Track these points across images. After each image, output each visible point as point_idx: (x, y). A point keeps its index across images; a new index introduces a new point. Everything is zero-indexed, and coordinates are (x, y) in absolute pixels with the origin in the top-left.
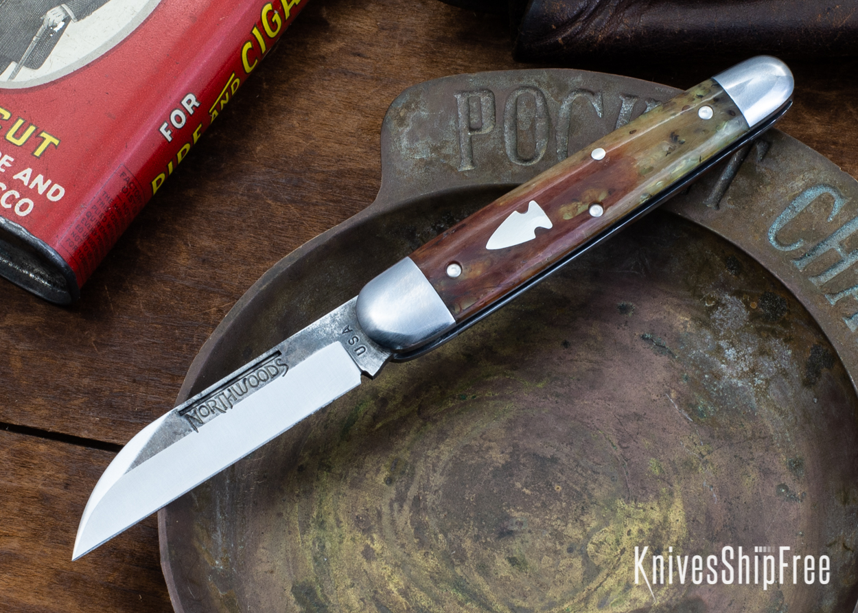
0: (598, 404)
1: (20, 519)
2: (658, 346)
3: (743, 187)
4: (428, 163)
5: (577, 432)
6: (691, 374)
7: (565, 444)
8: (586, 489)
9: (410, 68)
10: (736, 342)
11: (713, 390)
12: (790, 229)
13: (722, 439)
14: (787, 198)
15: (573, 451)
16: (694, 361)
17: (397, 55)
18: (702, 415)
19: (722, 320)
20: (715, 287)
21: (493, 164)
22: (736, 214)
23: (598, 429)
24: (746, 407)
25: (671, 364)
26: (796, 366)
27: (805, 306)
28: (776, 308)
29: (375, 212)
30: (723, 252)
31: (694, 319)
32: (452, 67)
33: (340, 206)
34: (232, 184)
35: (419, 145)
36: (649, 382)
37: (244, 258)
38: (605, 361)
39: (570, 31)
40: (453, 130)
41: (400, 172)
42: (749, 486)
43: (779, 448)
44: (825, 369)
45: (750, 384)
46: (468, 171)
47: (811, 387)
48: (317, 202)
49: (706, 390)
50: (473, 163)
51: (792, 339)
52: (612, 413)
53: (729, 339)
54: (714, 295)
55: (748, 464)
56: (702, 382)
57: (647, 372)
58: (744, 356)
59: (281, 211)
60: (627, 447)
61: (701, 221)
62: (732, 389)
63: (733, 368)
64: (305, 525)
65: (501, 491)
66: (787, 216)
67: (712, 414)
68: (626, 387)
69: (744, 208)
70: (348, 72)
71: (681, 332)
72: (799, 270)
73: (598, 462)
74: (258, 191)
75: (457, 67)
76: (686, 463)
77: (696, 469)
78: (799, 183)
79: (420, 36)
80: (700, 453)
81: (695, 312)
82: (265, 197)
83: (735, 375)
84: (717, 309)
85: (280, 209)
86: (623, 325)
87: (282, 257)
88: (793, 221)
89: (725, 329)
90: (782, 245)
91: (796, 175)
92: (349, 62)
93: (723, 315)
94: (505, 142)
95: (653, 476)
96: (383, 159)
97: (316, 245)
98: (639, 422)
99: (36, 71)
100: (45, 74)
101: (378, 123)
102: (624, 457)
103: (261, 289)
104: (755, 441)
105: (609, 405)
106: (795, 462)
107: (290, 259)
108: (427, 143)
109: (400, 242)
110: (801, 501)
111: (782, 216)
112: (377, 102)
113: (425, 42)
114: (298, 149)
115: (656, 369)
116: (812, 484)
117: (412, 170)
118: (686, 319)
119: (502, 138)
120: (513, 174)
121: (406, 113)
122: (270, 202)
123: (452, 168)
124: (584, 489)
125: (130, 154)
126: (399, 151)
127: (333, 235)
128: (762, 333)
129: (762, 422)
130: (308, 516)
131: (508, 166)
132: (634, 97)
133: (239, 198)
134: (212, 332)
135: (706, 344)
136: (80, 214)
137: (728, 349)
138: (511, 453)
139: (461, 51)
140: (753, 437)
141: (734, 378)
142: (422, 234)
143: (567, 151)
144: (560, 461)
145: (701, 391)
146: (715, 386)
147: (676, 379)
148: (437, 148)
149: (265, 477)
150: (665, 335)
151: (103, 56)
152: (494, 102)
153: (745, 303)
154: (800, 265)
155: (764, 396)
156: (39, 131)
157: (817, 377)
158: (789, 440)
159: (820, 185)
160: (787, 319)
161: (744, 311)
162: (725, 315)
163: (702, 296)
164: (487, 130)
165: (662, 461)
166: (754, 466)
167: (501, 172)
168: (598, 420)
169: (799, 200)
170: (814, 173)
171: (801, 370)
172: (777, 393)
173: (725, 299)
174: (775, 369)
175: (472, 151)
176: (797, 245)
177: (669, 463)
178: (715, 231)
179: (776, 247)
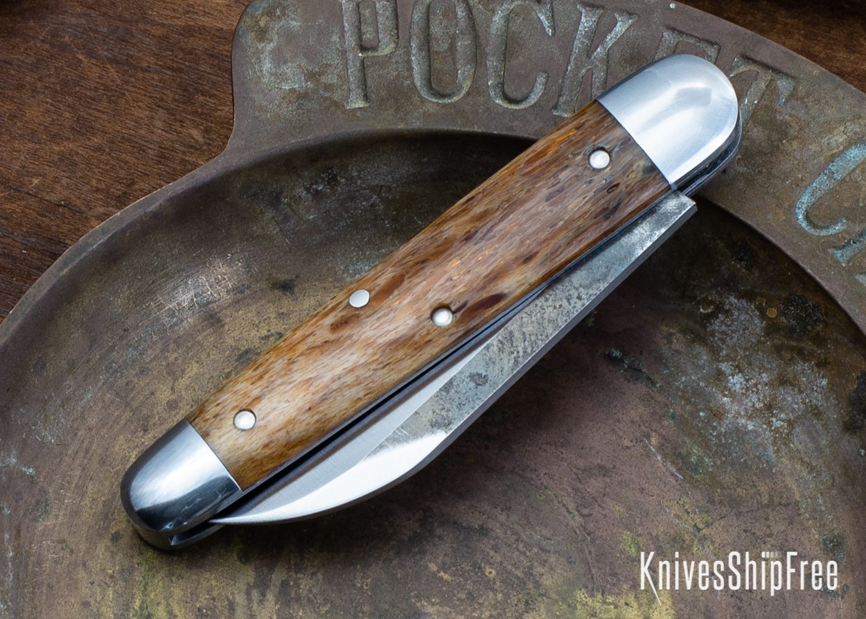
0: (545, 451)
2: (631, 368)
3: (758, 142)
4: (303, 96)
5: (516, 491)
6: (679, 411)
7: (499, 509)
8: (531, 574)
11: (711, 434)
12: (827, 203)
13: (725, 506)
14: (822, 158)
15: (511, 519)
16: (683, 391)
18: (696, 471)
19: (723, 333)
20: (715, 285)
21: (396, 100)
22: (749, 181)
23: (546, 488)
24: (759, 460)
25: (650, 394)
26: (834, 402)
28: (806, 317)
30: (730, 235)
31: (684, 331)
35: (288, 69)
36: (619, 421)
40: (338, 49)
41: (261, 108)
43: (808, 520)
45: (765, 426)
46: (359, 108)
47: (856, 432)
49: (700, 433)
50: (366, 97)
51: (829, 363)
52: (566, 464)
53: (734, 360)
54: (713, 296)
55: (765, 543)
56: (695, 422)
57: (615, 406)
58: (756, 385)
60: (590, 515)
62: (740, 433)
63: (740, 403)
66: (821, 184)
67: (710, 470)
68: (586, 427)
69: (760, 172)
71: (665, 350)
72: (840, 263)
73: (548, 535)
76: (674, 540)
77: (689, 548)
78: (839, 138)
80: (695, 525)
81: (684, 321)
83: (742, 413)
84: (717, 317)
88: (832, 192)
89: (728, 346)
90: (815, 226)
91: (834, 126)
93: (726, 325)
94: (412, 69)
95: (628, 557)
96: (234, 87)
98: (608, 480)
102: (585, 529)
103: (61, 274)
104: (773, 510)
105: (562, 453)
106: (831, 541)
107: (104, 232)
108: (299, 66)
109: (259, 210)
110: (842, 598)
111: (814, 184)
115: (629, 402)
116: (857, 573)
117: (279, 106)
118: (671, 331)
119: (409, 62)
120: (427, 116)
121: (268, 23)
123: (336, 105)
126: (259, 77)
128: (783, 353)
129: (783, 482)
130: (127, 606)
131: (418, 103)
132: (602, 7)
135: (700, 367)
137: (733, 376)
140: (771, 504)
141: (742, 417)
142: (291, 199)
143: (503, 84)
144: (492, 533)
145: (693, 435)
146: (714, 428)
147: (658, 417)
148: (314, 75)
149: (62, 549)
150: (641, 353)
152: (395, 10)
153: (758, 310)
154: (842, 256)
155: (785, 444)
158: (823, 508)
160: (822, 334)
161: (757, 321)
162: (729, 326)
163: (695, 298)
164: (386, 49)
165: (640, 535)
166: (772, 546)
167: (409, 112)
168: (545, 474)
169: (839, 163)
170: (860, 124)
171: (842, 408)
172: (805, 441)
173: (730, 302)
174: (802, 406)
175: (365, 81)
176: (838, 227)
177: (651, 539)
178: (720, 205)
179: (807, 229)
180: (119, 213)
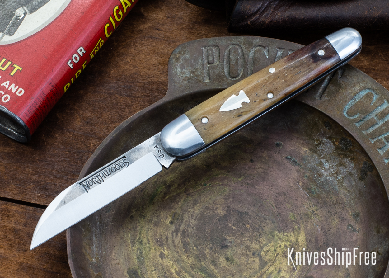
0: (266, 188)
1: (4, 240)
2: (294, 161)
3: (332, 90)
4: (189, 79)
5: (257, 201)
6: (308, 174)
7: (251, 206)
8: (261, 226)
9: (181, 35)
10: (329, 160)
11: (318, 182)
12: (353, 109)
13: (322, 204)
14: (352, 94)
15: (255, 209)
16: (310, 168)
17: (175, 29)
18: (313, 193)
19: (322, 150)
20: (319, 135)
21: (219, 79)
22: (329, 102)
23: (266, 199)
24: (333, 189)
25: (299, 170)
26: (356, 171)
27: (360, 143)
28: (347, 145)
29: (165, 101)
30: (323, 119)
31: (310, 150)
32: (200, 35)
33: (149, 98)
34: (100, 88)
35: (185, 70)
36: (289, 178)
37: (106, 121)
38: (269, 169)
39: (253, 19)
40: (201, 64)
41: (177, 83)
42: (335, 225)
43: (348, 208)
44: (369, 172)
45: (335, 179)
46: (207, 82)
47: (363, 180)
48: (139, 96)
49: (315, 181)
50: (210, 79)
51: (354, 159)
52: (272, 192)
53: (326, 158)
54: (319, 138)
55: (334, 215)
56: (313, 178)
57: (288, 174)
58: (332, 166)
59: (122, 100)
60: (279, 208)
61: (313, 105)
62: (327, 181)
63: (328, 172)
64: (133, 243)
65: (222, 227)
66: (352, 103)
67: (318, 193)
68: (279, 180)
69: (332, 99)
70: (153, 37)
71: (304, 155)
72: (357, 127)
73: (266, 214)
74: (112, 91)
75: (203, 35)
76: (306, 215)
77: (311, 217)
78: (357, 88)
79: (185, 21)
80: (313, 210)
81: (310, 146)
82: (115, 94)
83: (328, 175)
84: (320, 145)
85: (122, 99)
86: (278, 152)
87: (123, 121)
88: (355, 105)
89: (324, 154)
90: (350, 116)
91: (356, 84)
92: (153, 33)
94: (224, 69)
95: (291, 221)
96: (169, 77)
97: (138, 116)
98: (285, 197)
99: (11, 37)
100: (15, 38)
101: (166, 60)
102: (278, 212)
103: (113, 136)
104: (337, 205)
105: (271, 188)
106: (355, 215)
107: (127, 122)
108: (189, 69)
109: (176, 115)
110: (358, 232)
111: (350, 103)
112: (166, 51)
113: (188, 24)
114: (130, 72)
115: (293, 172)
116: (363, 224)
117: (182, 82)
118: (306, 149)
119: (223, 67)
121: (179, 56)
122: (117, 96)
123: (200, 81)
124: (260, 226)
125: (54, 75)
126: (176, 73)
127: (146, 111)
128: (341, 156)
129: (341, 196)
130: (135, 238)
131: (225, 80)
132: (283, 49)
133: (104, 94)
134: (91, 155)
135: (315, 161)
136: (31, 101)
137: (325, 163)
138: (227, 210)
139: (204, 28)
140: (337, 203)
144: (249, 214)
145: (313, 182)
146: (319, 180)
147: (302, 176)
148: (193, 72)
149: (115, 221)
150: (297, 157)
151: (42, 30)
152: (219, 51)
153: (333, 142)
154: (358, 125)
155: (341, 184)
156: (13, 64)
157: (365, 176)
158: (353, 204)
159: (367, 89)
160: (352, 149)
161: (332, 146)
162: (324, 148)
163: (313, 139)
164: (216, 64)
165: (295, 214)
166: (337, 216)
167: (222, 83)
168: (266, 195)
169: (358, 96)
170: (364, 83)
171: (359, 173)
172: (347, 183)
173: (324, 140)
174: (346, 172)
175: (209, 73)
176: (357, 116)
177: (299, 215)
178: (320, 110)
179: (347, 117)
180: (132, 116)
